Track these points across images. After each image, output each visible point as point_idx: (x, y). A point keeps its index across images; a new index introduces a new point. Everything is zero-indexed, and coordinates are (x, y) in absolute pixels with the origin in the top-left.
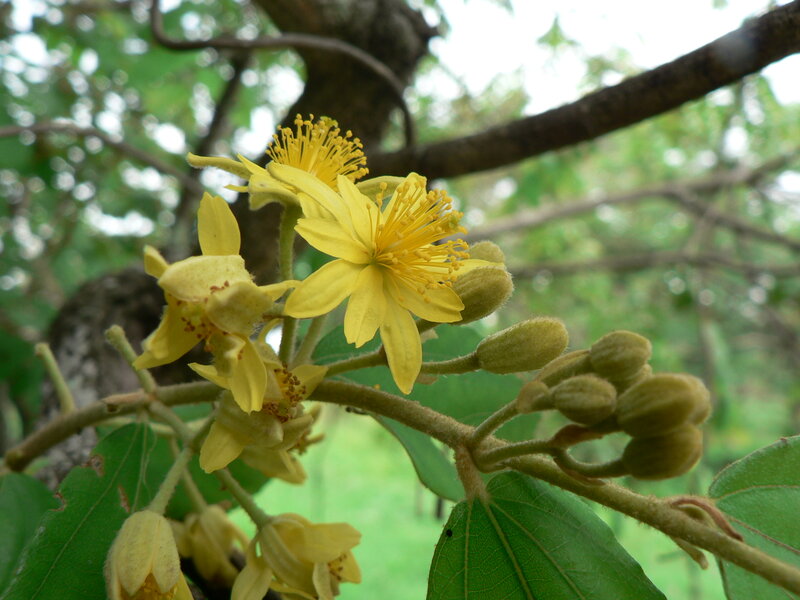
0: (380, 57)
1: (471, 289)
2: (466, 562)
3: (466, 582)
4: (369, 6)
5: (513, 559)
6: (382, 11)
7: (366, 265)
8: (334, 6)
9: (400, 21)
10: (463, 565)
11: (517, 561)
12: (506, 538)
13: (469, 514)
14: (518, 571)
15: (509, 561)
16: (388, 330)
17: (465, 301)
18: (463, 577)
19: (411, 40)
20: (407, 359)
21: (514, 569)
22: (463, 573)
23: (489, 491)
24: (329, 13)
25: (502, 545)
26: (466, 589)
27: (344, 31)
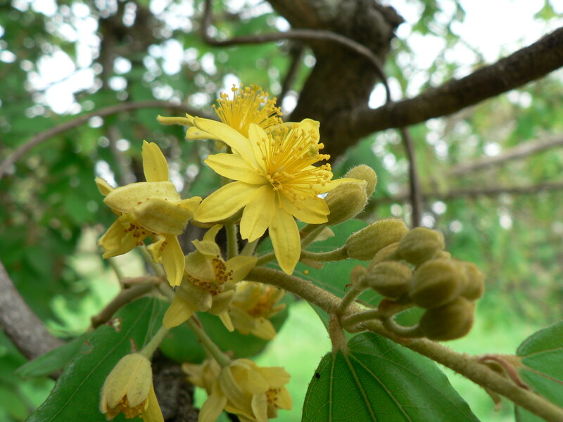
0: (361, 41)
1: (334, 200)
2: (331, 398)
3: (330, 412)
4: (351, 6)
5: (365, 397)
6: (361, 9)
7: (261, 185)
8: (326, 7)
9: (373, 13)
10: (328, 399)
11: (368, 398)
12: (360, 380)
13: (333, 363)
14: (369, 405)
15: (362, 398)
16: (275, 230)
17: (331, 208)
18: (328, 408)
19: (383, 26)
20: (289, 250)
21: (365, 404)
22: (328, 405)
23: (348, 346)
24: (322, 13)
25: (357, 385)
26: (330, 416)
27: (334, 25)
